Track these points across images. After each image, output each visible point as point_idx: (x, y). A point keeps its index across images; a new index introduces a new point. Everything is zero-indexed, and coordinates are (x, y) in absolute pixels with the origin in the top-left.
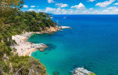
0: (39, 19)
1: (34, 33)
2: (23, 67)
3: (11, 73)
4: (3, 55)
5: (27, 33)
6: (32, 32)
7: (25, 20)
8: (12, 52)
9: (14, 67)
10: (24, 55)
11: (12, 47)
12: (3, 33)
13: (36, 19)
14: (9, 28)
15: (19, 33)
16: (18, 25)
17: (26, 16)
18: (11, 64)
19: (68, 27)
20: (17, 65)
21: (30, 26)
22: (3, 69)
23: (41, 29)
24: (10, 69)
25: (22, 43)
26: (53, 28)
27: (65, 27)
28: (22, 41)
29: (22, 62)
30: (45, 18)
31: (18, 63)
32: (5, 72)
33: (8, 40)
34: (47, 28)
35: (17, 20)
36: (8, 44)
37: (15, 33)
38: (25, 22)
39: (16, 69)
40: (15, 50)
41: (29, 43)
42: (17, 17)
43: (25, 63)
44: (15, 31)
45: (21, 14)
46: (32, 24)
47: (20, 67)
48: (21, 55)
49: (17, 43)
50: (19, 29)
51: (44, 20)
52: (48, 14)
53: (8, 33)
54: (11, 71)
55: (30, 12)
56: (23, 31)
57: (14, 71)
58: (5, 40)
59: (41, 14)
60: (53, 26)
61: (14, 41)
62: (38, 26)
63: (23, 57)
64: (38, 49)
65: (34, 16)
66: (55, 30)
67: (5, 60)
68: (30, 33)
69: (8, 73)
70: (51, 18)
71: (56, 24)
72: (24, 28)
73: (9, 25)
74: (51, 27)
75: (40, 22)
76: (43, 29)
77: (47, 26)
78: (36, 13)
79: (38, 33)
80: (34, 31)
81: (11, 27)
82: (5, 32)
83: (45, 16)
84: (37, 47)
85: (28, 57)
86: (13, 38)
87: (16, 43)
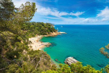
0: (46, 27)
1: (43, 36)
2: (36, 57)
3: (29, 61)
4: (23, 51)
5: (39, 36)
6: (42, 36)
7: (37, 28)
8: (29, 48)
9: (31, 58)
10: (37, 50)
11: (29, 45)
12: (22, 37)
13: (44, 27)
14: (27, 33)
15: (34, 36)
16: (33, 31)
17: (38, 25)
18: (28, 56)
19: (64, 33)
20: (33, 56)
21: (41, 31)
22: (24, 59)
23: (47, 33)
24: (28, 59)
25: (36, 42)
26: (55, 33)
27: (62, 32)
28: (36, 41)
29: (36, 54)
30: (50, 27)
31: (33, 54)
32: (25, 61)
33: (26, 41)
34: (51, 33)
35: (32, 28)
36: (26, 44)
37: (31, 36)
38: (37, 29)
39: (32, 59)
40: (31, 47)
41: (40, 42)
42: (32, 26)
43: (37, 54)
44: (31, 35)
45: (34, 24)
46: (42, 30)
47: (34, 57)
48: (35, 50)
49: (33, 43)
50: (33, 34)
51: (49, 28)
52: (52, 24)
53: (26, 36)
54: (29, 60)
55: (40, 23)
56: (36, 35)
57: (31, 60)
58: (24, 41)
59: (47, 24)
60: (55, 32)
61: (30, 41)
62: (46, 32)
63: (36, 51)
64: (46, 45)
65: (43, 25)
66: (56, 34)
67: (25, 54)
68: (41, 36)
69: (27, 62)
70: (54, 26)
71: (57, 30)
72: (36, 33)
73: (26, 31)
74: (53, 32)
75: (47, 29)
76: (49, 34)
77: (51, 31)
78: (44, 24)
79: (46, 36)
80: (43, 35)
81: (28, 32)
82: (24, 36)
83: (50, 25)
84: (45, 44)
85: (39, 51)
86: (30, 39)
87: (31, 43)
